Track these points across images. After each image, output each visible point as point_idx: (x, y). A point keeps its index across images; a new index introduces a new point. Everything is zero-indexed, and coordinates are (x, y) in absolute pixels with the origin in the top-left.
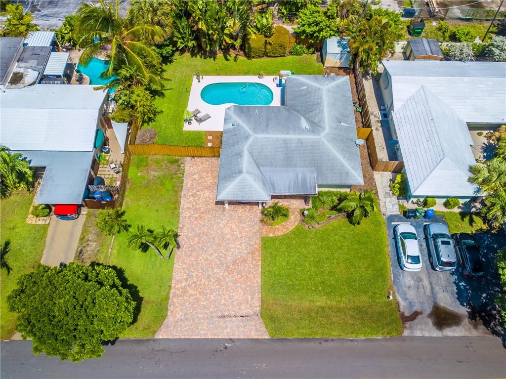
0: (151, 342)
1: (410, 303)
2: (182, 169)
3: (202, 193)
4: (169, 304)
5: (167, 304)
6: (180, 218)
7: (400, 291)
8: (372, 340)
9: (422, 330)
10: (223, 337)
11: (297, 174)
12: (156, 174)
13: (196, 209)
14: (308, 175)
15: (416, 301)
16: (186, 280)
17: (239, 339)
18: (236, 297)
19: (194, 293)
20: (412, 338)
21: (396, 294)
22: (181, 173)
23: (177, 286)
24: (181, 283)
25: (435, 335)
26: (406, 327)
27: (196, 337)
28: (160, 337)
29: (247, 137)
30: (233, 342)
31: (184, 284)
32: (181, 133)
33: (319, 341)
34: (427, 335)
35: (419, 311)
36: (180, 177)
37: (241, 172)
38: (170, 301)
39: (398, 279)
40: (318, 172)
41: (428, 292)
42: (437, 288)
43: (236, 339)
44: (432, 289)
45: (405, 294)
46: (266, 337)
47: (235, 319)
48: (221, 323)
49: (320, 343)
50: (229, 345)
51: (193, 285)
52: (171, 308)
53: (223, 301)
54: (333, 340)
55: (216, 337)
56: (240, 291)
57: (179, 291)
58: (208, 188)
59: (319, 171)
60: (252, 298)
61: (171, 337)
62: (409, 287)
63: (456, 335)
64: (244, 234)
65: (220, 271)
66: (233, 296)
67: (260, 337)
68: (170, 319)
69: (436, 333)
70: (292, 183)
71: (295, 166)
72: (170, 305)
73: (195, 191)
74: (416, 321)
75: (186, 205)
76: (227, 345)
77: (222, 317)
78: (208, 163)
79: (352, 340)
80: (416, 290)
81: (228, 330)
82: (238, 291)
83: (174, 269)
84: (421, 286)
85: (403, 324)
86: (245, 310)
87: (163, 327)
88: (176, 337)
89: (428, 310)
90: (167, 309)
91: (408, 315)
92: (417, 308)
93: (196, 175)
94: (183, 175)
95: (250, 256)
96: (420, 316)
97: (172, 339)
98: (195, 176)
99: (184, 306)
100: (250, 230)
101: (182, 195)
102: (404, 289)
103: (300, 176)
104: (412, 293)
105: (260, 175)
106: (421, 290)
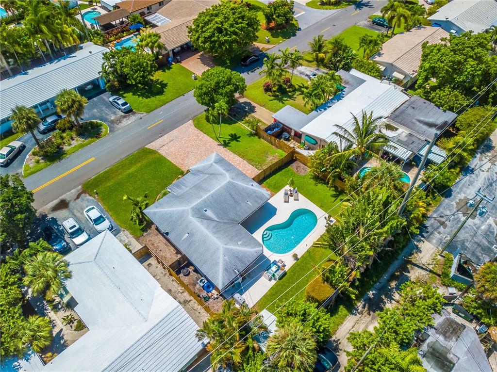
0: (191, 118)
1: (83, 200)
7: (92, 201)
8: (97, 174)
9: (72, 193)
10: (165, 136)
12: (269, 159)
15: (81, 203)
17: (158, 139)
21: (93, 199)
26: (81, 189)
27: (176, 129)
32: (287, 183)
34: (68, 193)
35: (77, 200)
38: (199, 131)
41: (75, 211)
45: (88, 202)
47: (166, 143)
52: (196, 130)
53: (177, 144)
54: (116, 163)
55: (168, 134)
56: (174, 151)
59: (176, 197)
61: (186, 124)
63: (51, 203)
67: (149, 144)
68: (193, 127)
69: (63, 197)
71: (191, 188)
74: (77, 195)
75: (236, 159)
76: (161, 135)
77: (172, 140)
79: (106, 168)
85: (83, 190)
86: (165, 148)
88: (183, 125)
90: (198, 128)
91: (82, 194)
92: (79, 200)
95: (182, 163)
96: (75, 198)
101: (245, 161)
103: (184, 187)
104: (84, 205)
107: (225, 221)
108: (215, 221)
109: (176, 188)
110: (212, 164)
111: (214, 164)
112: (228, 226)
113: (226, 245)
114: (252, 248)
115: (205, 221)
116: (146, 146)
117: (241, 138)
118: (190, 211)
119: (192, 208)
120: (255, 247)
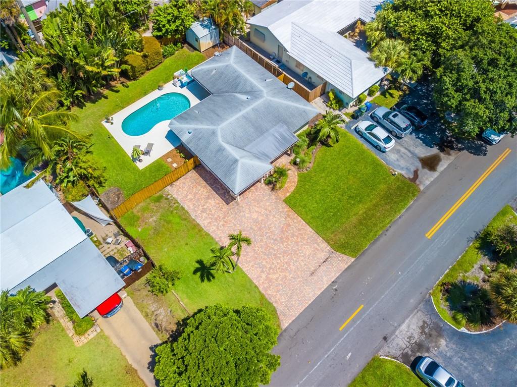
0: (284, 334)
1: (407, 169)
2: (172, 200)
3: (208, 205)
4: (268, 299)
5: (266, 299)
6: (211, 234)
7: (395, 166)
8: (409, 207)
9: (427, 179)
10: (327, 285)
11: (273, 135)
13: (216, 219)
14: (281, 130)
15: (408, 165)
16: (262, 271)
17: (338, 278)
18: (308, 253)
19: (277, 276)
20: (428, 188)
22: (174, 203)
23: (261, 282)
24: (261, 277)
25: (436, 176)
26: (418, 185)
27: (310, 302)
29: (214, 133)
30: (336, 282)
31: (264, 276)
33: (384, 234)
34: (432, 179)
35: (415, 169)
36: (177, 207)
37: (236, 161)
39: (388, 160)
40: (286, 124)
41: (410, 155)
42: (411, 149)
43: (336, 279)
44: (409, 151)
45: (400, 166)
46: (353, 261)
48: (315, 278)
49: (386, 235)
50: (336, 286)
51: (271, 271)
52: (272, 300)
54: (390, 227)
56: (306, 247)
57: (265, 283)
58: (208, 198)
59: (285, 122)
60: (318, 245)
61: (294, 318)
62: (397, 160)
63: (445, 167)
64: (270, 208)
65: (279, 246)
66: (305, 254)
67: (349, 264)
68: (280, 308)
69: (435, 175)
70: (277, 144)
71: (267, 130)
72: (270, 299)
73: (200, 207)
74: (419, 176)
77: (312, 274)
78: (188, 180)
79: (400, 217)
80: (402, 158)
81: (325, 278)
82: (305, 248)
83: (246, 272)
84: (403, 155)
85: (415, 184)
86: (322, 256)
89: (419, 165)
90: (270, 304)
91: (413, 177)
92: (413, 169)
93: (188, 195)
94: (178, 203)
95: (288, 219)
96: (419, 172)
97: (296, 318)
98: (188, 197)
99: (279, 291)
100: (271, 202)
101: (193, 218)
102: (396, 163)
103: (277, 135)
104: (402, 162)
105: (249, 154)
106: (405, 156)
107: (227, 94)
108: (238, 93)
111: (238, 158)
112: (224, 90)
113: (227, 66)
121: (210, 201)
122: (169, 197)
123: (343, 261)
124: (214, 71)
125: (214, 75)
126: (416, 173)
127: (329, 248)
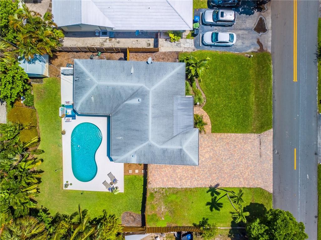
0: (275, 194)
1: (252, 44)
2: (159, 190)
3: (179, 174)
4: (253, 187)
6: (198, 187)
7: (245, 49)
8: (274, 71)
9: (268, 41)
10: (272, 155)
11: (178, 109)
12: (163, 207)
13: (191, 177)
14: (179, 101)
15: (251, 41)
16: (239, 179)
17: (273, 146)
18: (250, 148)
19: (247, 173)
20: (272, 48)
21: (247, 52)
22: (162, 190)
23: (243, 184)
24: (241, 181)
25: (271, 34)
26: (266, 50)
27: (272, 170)
28: (272, 190)
29: (150, 146)
30: (274, 149)
32: (126, 194)
33: (274, 101)
34: (270, 39)
35: (257, 40)
36: (166, 190)
38: (252, 187)
39: (238, 49)
41: (246, 32)
42: (244, 26)
44: (243, 29)
45: (247, 46)
46: (272, 131)
47: (262, 149)
48: (264, 156)
50: (276, 151)
51: (242, 174)
52: (256, 186)
53: (252, 156)
54: (274, 93)
55: (272, 159)
56: (246, 146)
57: (246, 182)
58: (174, 171)
60: (250, 139)
61: (272, 184)
62: (243, 43)
63: (271, 22)
65: (234, 159)
66: (249, 150)
67: (272, 134)
68: (261, 186)
69: (269, 34)
70: (186, 113)
71: (173, 110)
73: (177, 179)
74: (263, 44)
75: (189, 183)
76: (276, 153)
77: (261, 156)
78: (153, 172)
79: (274, 83)
80: (244, 39)
81: (268, 152)
84: (242, 36)
85: (264, 51)
86: (257, 143)
87: (267, 189)
88: (272, 181)
89: (256, 34)
90: (257, 188)
91: (260, 47)
92: (255, 41)
93: (163, 180)
94: (163, 188)
95: (224, 140)
96: (260, 41)
97: (273, 183)
98: (165, 180)
99: (255, 179)
100: (207, 140)
101: (180, 188)
102: (244, 46)
103: (180, 107)
104: (246, 42)
106: (245, 36)
107: (120, 107)
108: (127, 100)
109: (185, 102)
110: (181, 145)
111: (180, 147)
112: (115, 105)
113: (97, 87)
114: (82, 104)
115: (131, 92)
116: (272, 130)
117: (209, 210)
118: (148, 89)
119: (149, 91)
120: (81, 106)
121: (177, 171)
122: (155, 190)
123: (268, 135)
124: (93, 98)
125: (95, 100)
126: (259, 42)
127: (256, 135)
